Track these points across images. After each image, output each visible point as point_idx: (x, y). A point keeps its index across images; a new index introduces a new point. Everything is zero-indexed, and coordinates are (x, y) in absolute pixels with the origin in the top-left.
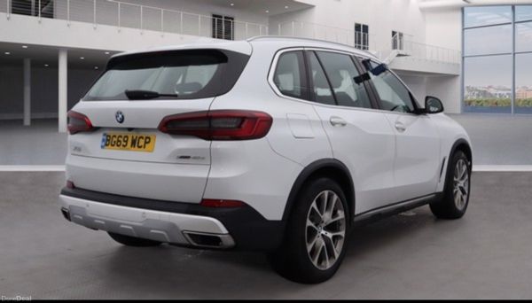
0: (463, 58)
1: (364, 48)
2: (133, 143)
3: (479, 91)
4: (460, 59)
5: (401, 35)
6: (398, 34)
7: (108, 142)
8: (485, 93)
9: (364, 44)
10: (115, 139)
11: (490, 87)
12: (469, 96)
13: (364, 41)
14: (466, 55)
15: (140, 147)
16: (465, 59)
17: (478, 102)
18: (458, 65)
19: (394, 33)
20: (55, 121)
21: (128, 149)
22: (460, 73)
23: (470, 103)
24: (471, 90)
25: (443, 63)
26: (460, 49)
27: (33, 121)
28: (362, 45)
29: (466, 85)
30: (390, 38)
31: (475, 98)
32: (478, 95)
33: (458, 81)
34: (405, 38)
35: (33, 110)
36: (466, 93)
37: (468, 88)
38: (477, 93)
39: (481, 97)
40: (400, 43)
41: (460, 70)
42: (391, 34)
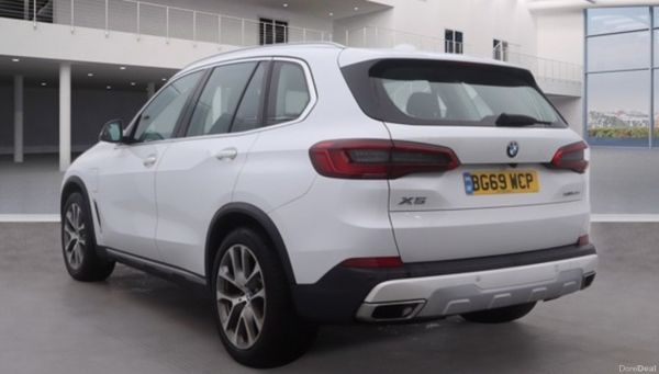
0: (586, 74)
2: (514, 183)
3: (608, 117)
4: (582, 76)
5: (505, 45)
6: (501, 44)
7: (475, 184)
8: (614, 120)
10: (486, 180)
11: (621, 112)
12: (593, 124)
14: (589, 71)
15: (523, 187)
16: (589, 76)
17: (606, 132)
18: (580, 84)
19: (496, 42)
21: (509, 192)
22: (582, 95)
23: (595, 132)
24: (596, 116)
25: (560, 81)
26: (581, 63)
27: (26, 156)
29: (589, 111)
30: (491, 49)
31: (601, 126)
32: (605, 123)
33: (580, 105)
34: (511, 48)
36: (590, 120)
37: (592, 113)
38: (603, 120)
39: (609, 126)
40: (504, 54)
41: (582, 90)
42: (492, 44)
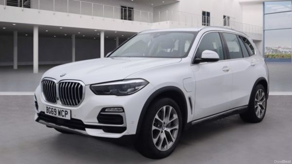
0: (264, 31)
1: (207, 25)
3: (273, 50)
4: (262, 31)
5: (228, 18)
6: (227, 17)
8: (276, 51)
9: (208, 23)
11: (279, 47)
12: (267, 52)
13: (208, 21)
14: (265, 29)
16: (265, 31)
17: (273, 56)
18: (261, 35)
20: (32, 66)
22: (262, 40)
23: (268, 56)
24: (268, 49)
25: (253, 34)
26: (262, 26)
27: (19, 66)
28: (206, 24)
29: (265, 47)
30: (222, 20)
31: (271, 53)
32: (273, 52)
33: (261, 44)
34: (231, 19)
35: (19, 60)
36: (266, 51)
37: (267, 48)
38: (272, 50)
39: (274, 53)
40: (228, 22)
41: (262, 38)
42: (223, 17)
